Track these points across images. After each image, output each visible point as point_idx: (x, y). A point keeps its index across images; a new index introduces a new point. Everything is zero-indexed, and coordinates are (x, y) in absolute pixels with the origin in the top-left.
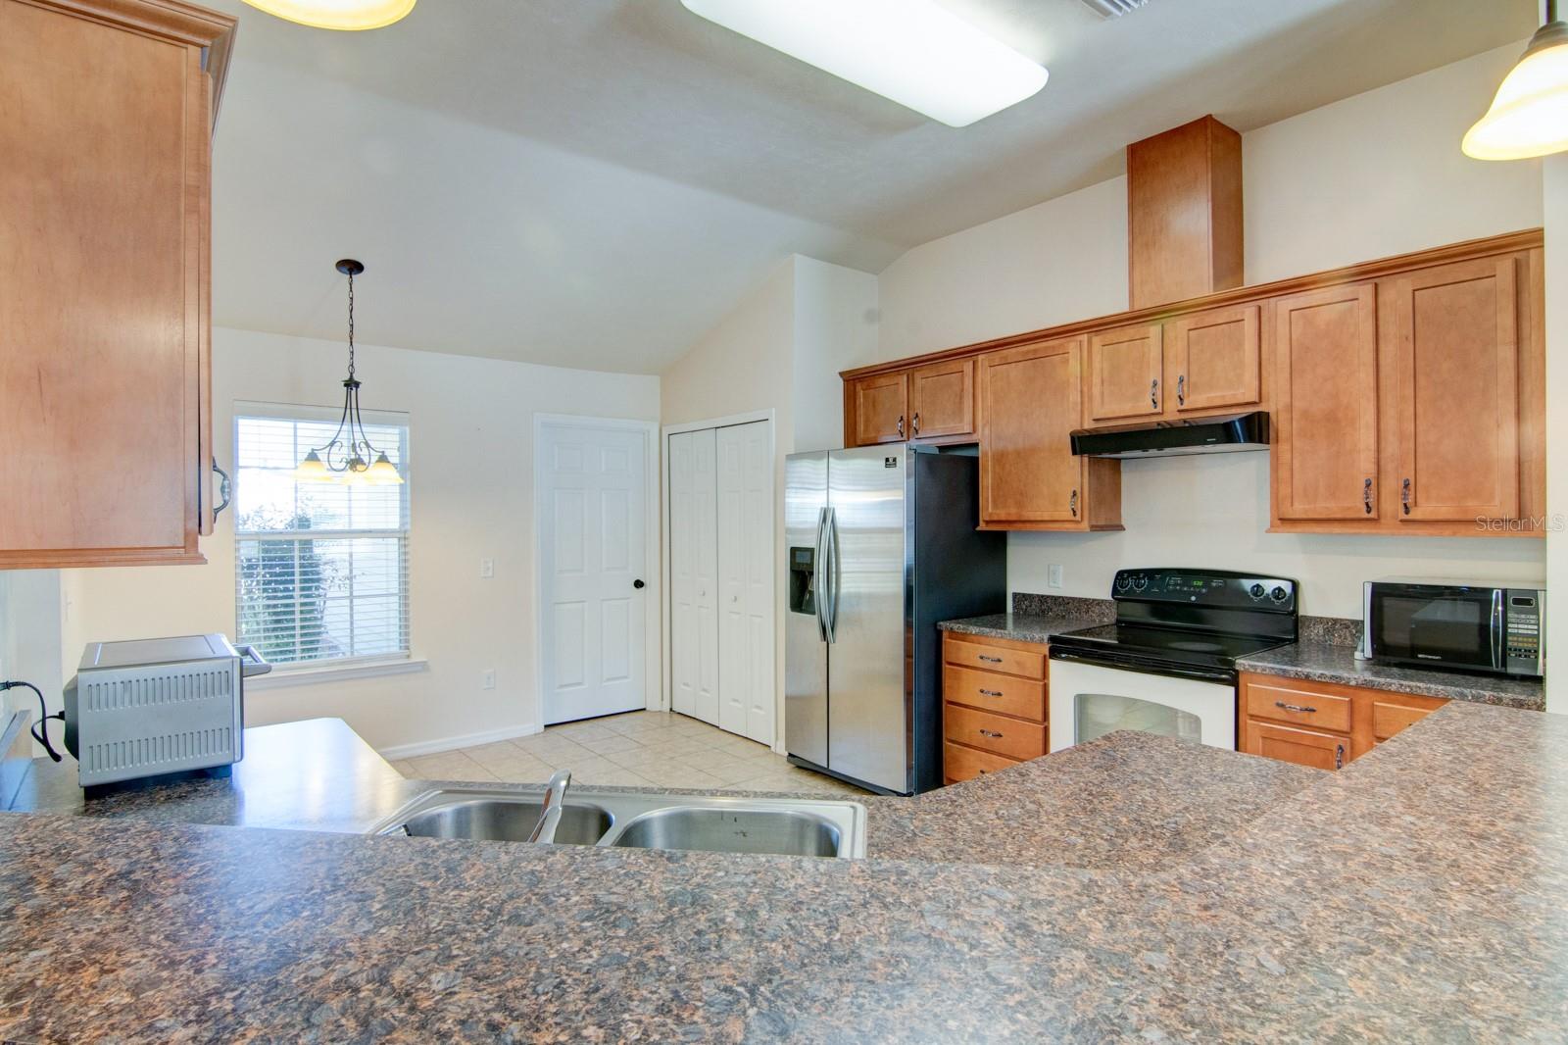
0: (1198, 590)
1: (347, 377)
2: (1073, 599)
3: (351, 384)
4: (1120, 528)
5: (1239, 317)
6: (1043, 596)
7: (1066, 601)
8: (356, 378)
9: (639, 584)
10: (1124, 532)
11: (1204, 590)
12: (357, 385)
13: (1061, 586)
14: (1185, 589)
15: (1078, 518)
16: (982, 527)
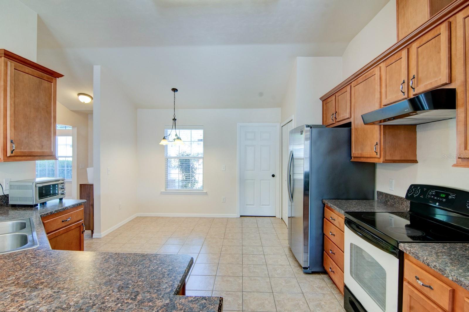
0: (441, 199)
1: (173, 118)
2: (397, 197)
3: (175, 120)
4: (416, 161)
5: (438, 33)
6: (386, 194)
7: (394, 198)
8: (175, 118)
9: (273, 176)
10: (417, 164)
11: (444, 200)
12: (176, 120)
13: (393, 190)
14: (436, 198)
15: (378, 156)
16: (353, 160)
